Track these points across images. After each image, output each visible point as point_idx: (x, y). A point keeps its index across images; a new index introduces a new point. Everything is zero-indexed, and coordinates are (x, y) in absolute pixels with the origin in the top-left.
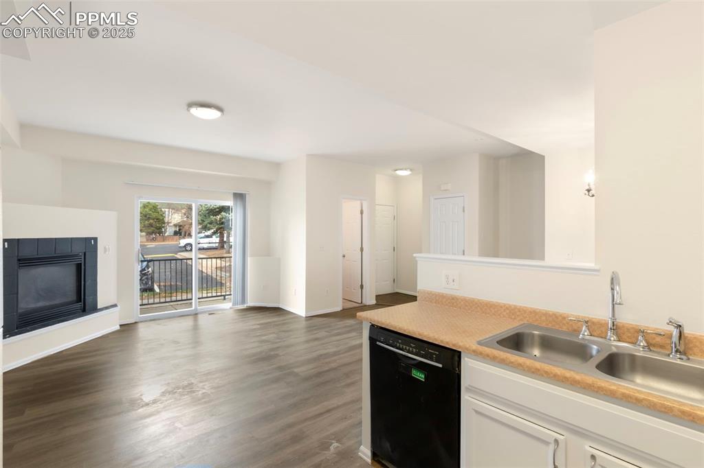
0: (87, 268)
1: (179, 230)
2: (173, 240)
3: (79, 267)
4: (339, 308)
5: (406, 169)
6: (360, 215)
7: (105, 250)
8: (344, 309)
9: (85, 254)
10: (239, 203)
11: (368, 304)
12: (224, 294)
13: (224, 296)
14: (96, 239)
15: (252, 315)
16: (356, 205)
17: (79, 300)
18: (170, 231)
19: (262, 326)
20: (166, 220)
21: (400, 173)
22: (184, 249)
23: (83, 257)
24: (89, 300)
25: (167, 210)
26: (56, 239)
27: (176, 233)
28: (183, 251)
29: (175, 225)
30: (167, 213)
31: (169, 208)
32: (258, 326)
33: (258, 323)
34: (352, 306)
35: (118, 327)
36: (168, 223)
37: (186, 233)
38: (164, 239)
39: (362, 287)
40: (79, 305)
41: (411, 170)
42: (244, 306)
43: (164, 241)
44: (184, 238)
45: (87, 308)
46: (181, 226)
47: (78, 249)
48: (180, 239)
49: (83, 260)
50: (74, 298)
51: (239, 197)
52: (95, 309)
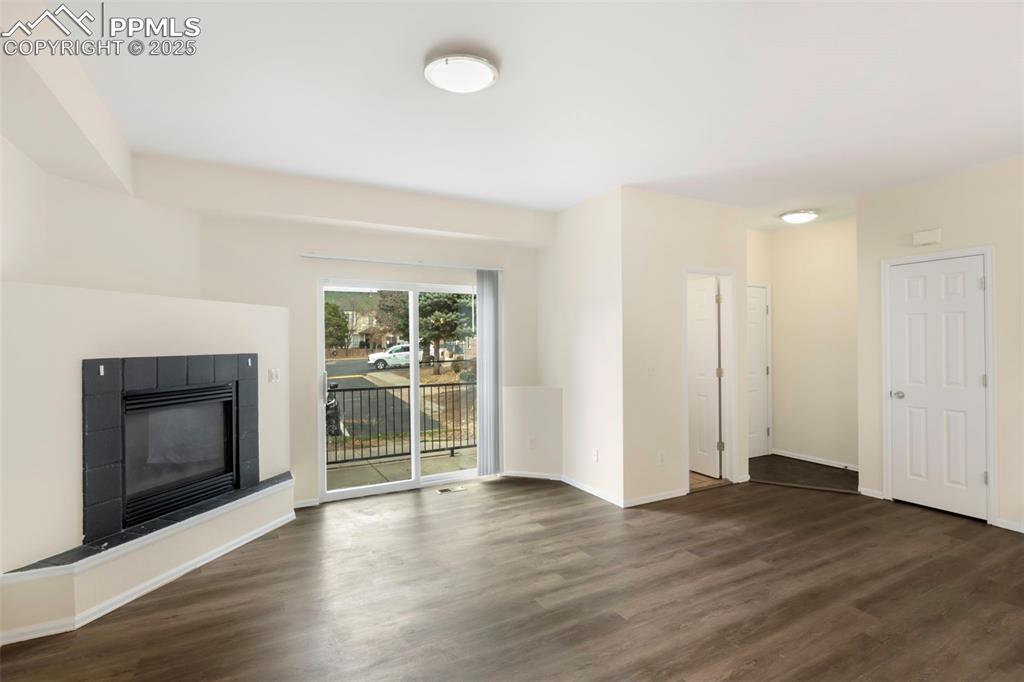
0: (240, 409)
1: (367, 340)
2: (358, 354)
3: (227, 406)
4: (684, 490)
5: (806, 210)
6: (715, 305)
7: (270, 378)
8: (692, 493)
9: (237, 382)
10: (487, 289)
11: (735, 482)
12: (450, 444)
13: (452, 449)
14: (254, 357)
15: (518, 498)
16: (708, 285)
17: (228, 468)
18: (354, 341)
19: (550, 526)
20: (350, 327)
21: (790, 219)
22: (374, 368)
23: (234, 390)
24: (245, 467)
25: (350, 313)
26: (188, 357)
27: (362, 345)
28: (373, 371)
29: (361, 334)
30: (350, 317)
31: (353, 310)
32: (539, 528)
33: (535, 517)
34: (705, 485)
35: (292, 516)
36: (353, 331)
37: (375, 344)
38: (348, 353)
39: (721, 446)
40: (229, 477)
41: (817, 211)
42: (498, 477)
43: (347, 356)
44: (373, 352)
45: (242, 481)
46: (367, 335)
47: (225, 376)
48: (368, 353)
49: (234, 394)
50: (221, 465)
51: (489, 277)
52: (255, 484)
